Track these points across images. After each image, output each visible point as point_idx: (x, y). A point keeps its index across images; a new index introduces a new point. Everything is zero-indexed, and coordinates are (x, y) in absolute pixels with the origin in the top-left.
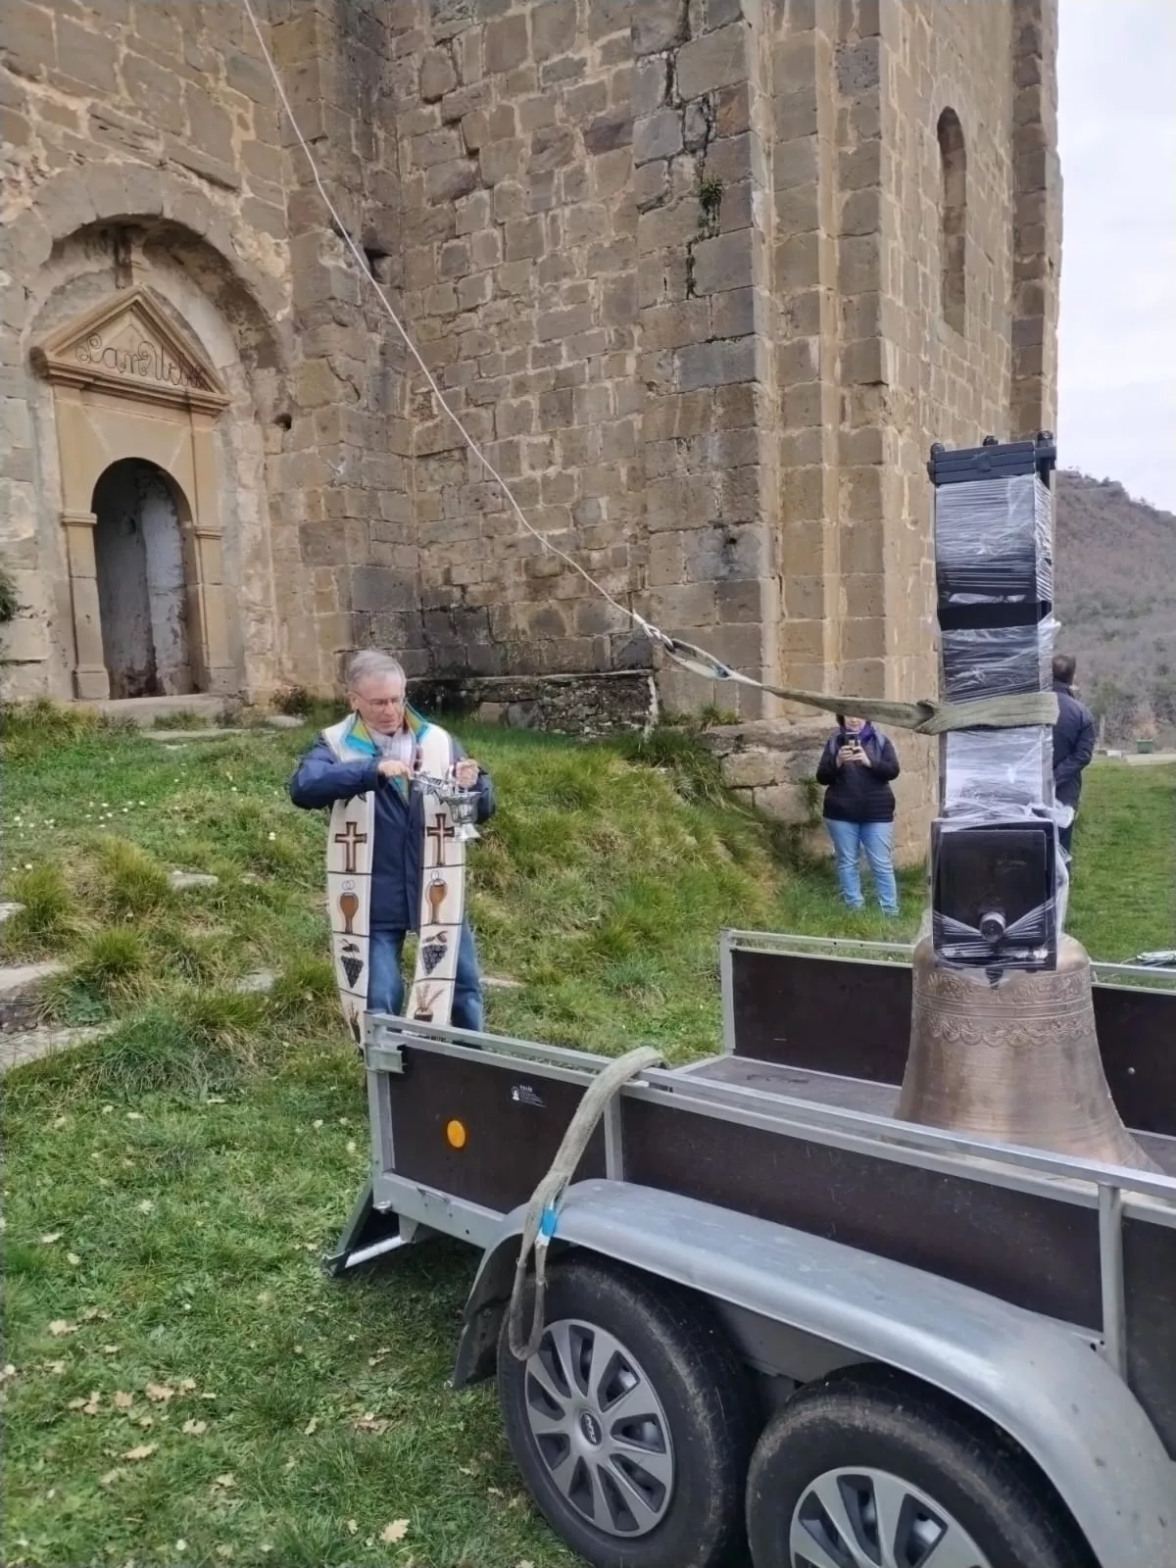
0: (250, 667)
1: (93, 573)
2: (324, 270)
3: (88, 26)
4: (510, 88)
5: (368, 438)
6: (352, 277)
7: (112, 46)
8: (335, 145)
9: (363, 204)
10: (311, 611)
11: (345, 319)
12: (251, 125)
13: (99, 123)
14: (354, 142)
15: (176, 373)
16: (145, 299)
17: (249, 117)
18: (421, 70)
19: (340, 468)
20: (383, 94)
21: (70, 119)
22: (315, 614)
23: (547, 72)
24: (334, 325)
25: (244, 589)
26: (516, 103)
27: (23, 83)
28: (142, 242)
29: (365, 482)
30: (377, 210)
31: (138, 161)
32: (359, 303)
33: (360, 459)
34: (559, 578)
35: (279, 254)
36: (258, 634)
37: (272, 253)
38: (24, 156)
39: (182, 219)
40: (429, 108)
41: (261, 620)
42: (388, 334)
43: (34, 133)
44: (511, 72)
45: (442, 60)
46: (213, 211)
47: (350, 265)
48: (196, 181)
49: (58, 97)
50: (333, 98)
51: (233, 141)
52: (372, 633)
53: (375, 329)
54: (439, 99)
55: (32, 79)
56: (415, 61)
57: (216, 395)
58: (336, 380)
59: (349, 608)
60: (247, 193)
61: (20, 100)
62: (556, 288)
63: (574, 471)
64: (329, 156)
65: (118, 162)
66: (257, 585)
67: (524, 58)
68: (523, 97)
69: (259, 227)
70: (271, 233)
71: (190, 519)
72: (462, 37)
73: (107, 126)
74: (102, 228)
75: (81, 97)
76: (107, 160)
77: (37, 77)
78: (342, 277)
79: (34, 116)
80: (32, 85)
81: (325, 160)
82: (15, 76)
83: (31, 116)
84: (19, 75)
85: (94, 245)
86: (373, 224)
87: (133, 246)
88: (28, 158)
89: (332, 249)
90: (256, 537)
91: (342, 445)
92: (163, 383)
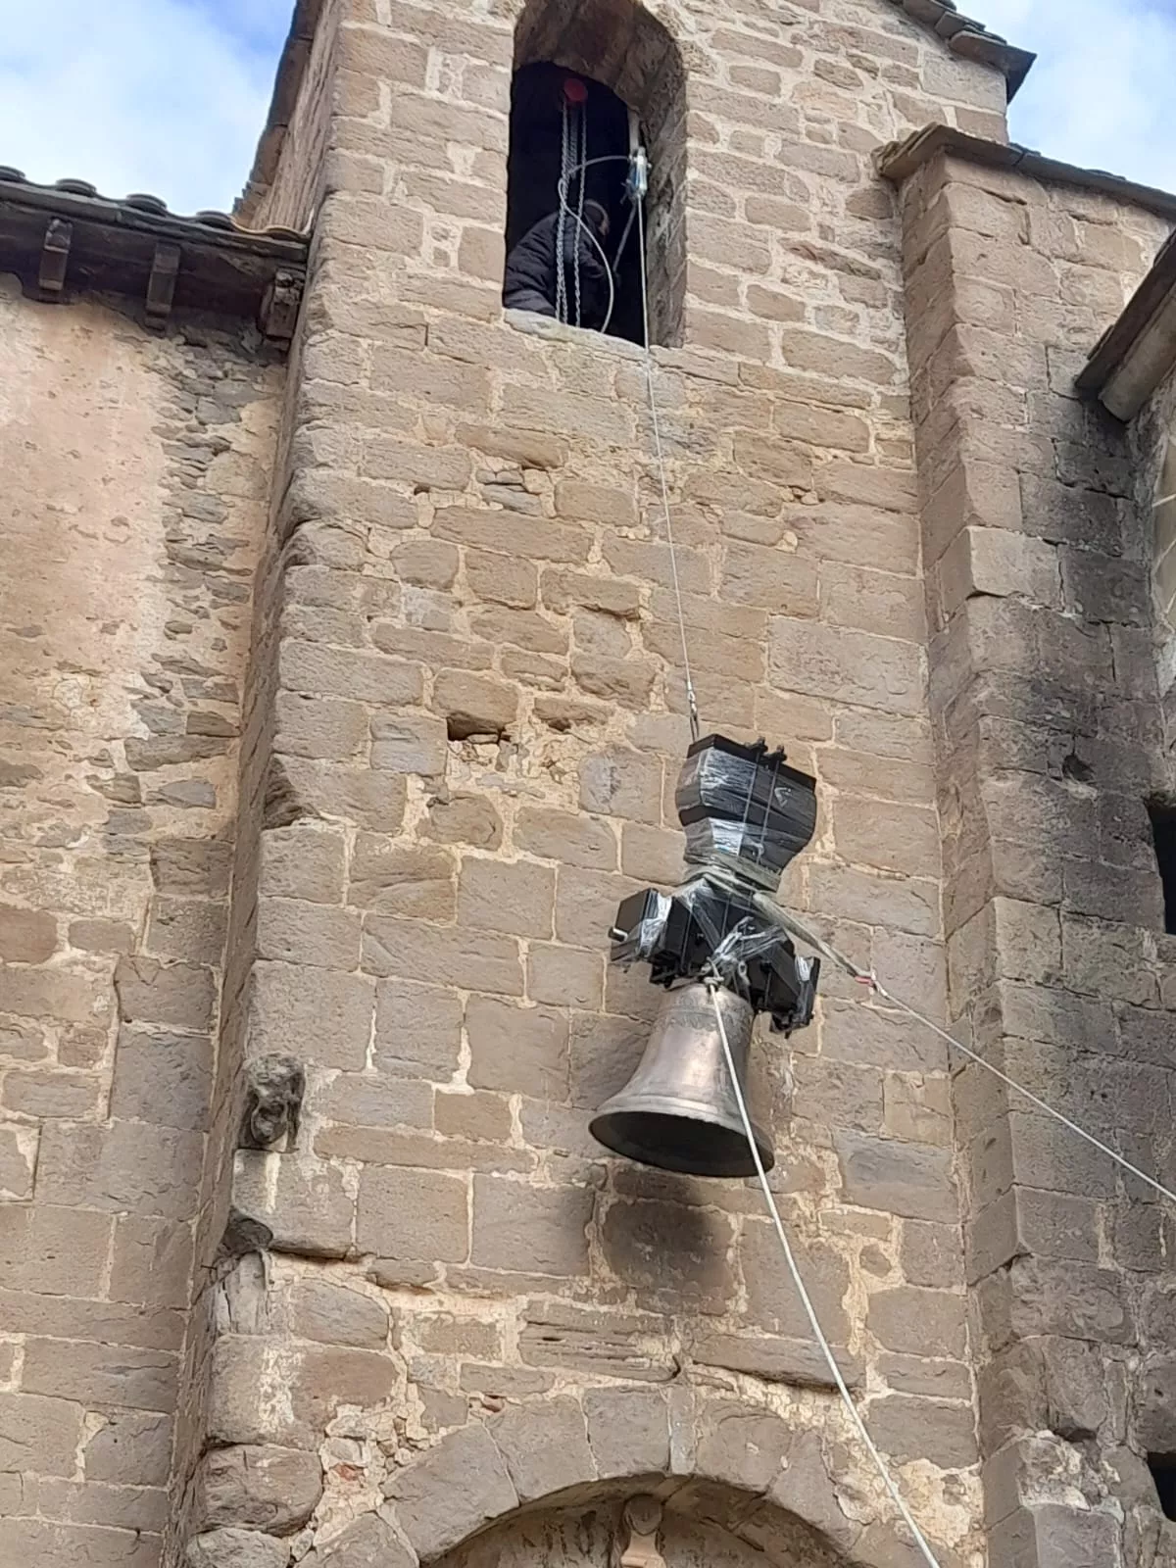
6: (1100, 1523)
8: (1045, 1266)
9: (1133, 1363)
12: (895, 1261)
13: (544, 1331)
14: (1105, 1247)
17: (890, 1250)
21: (483, 1337)
27: (402, 1301)
28: (654, 1524)
31: (619, 1382)
35: (953, 1498)
37: (938, 1500)
38: (379, 1422)
39: (713, 1471)
43: (403, 1379)
46: (789, 1439)
47: (1094, 1498)
48: (754, 1389)
49: (461, 1307)
50: (1046, 1178)
51: (846, 1299)
55: (418, 1289)
60: (878, 1388)
61: (387, 1329)
64: (1036, 1287)
65: (574, 1391)
69: (900, 1454)
70: (936, 1458)
73: (560, 1334)
74: (585, 1510)
75: (509, 1297)
76: (552, 1394)
77: (426, 1285)
78: (1068, 1529)
79: (411, 1349)
80: (419, 1298)
81: (1027, 1297)
82: (385, 1292)
83: (404, 1351)
84: (395, 1290)
85: (564, 1546)
86: (1161, 1401)
87: (634, 1533)
88: (386, 1423)
89: (1049, 1471)
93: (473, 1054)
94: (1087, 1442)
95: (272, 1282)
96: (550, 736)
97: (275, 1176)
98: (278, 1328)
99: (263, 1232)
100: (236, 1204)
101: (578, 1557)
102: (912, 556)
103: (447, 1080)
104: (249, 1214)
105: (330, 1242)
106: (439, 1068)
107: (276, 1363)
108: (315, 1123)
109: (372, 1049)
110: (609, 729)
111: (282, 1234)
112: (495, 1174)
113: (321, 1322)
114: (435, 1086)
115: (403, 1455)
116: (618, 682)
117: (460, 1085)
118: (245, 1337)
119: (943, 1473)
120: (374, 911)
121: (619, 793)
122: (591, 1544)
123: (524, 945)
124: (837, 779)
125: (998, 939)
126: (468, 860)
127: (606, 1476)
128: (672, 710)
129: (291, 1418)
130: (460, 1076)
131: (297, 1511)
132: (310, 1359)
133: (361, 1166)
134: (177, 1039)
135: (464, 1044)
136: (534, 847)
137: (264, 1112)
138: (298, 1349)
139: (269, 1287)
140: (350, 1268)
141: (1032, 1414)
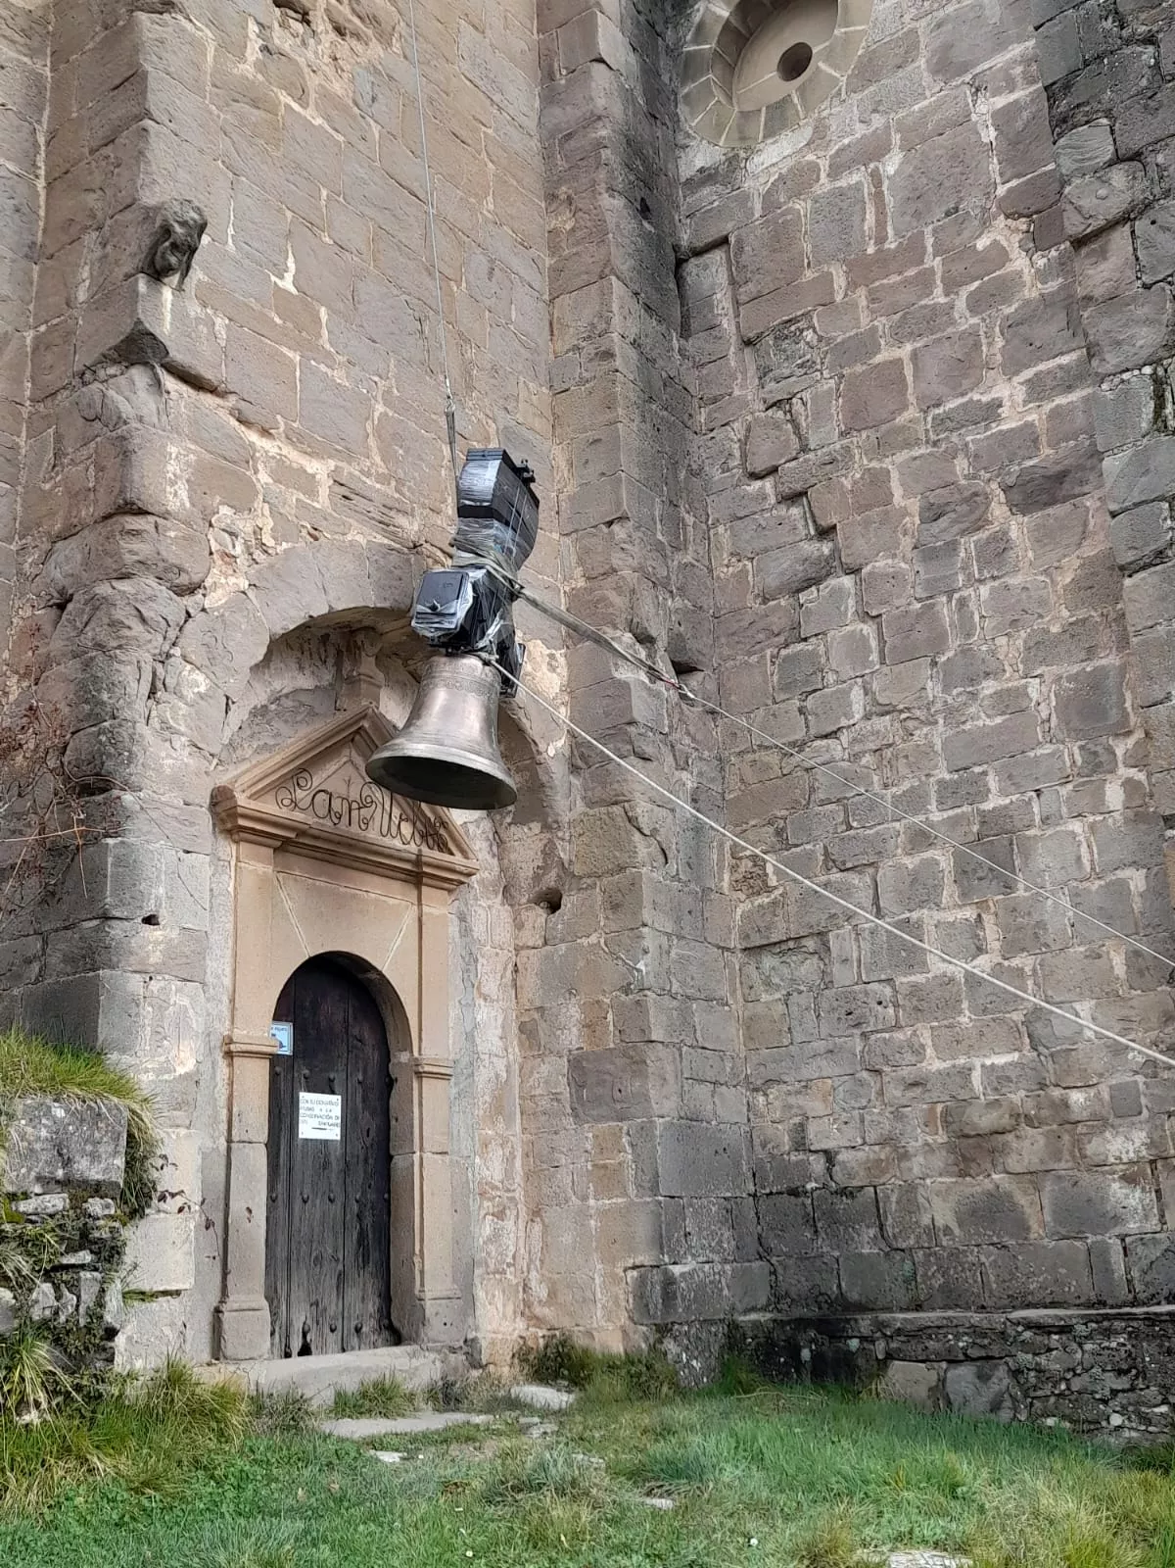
0: (480, 1294)
1: (264, 1136)
2: (624, 686)
3: (339, 376)
4: (882, 447)
5: (678, 920)
6: (657, 695)
7: (366, 402)
8: (637, 528)
9: (670, 602)
10: (585, 1198)
11: (649, 750)
13: (343, 491)
15: (407, 829)
16: (374, 725)
18: (744, 443)
19: (641, 966)
20: (692, 473)
21: (308, 484)
22: (592, 1202)
23: (940, 422)
24: (633, 759)
25: (477, 1160)
26: (893, 464)
27: (253, 437)
28: (377, 650)
29: (676, 987)
30: (686, 612)
31: (386, 541)
32: (667, 730)
33: (668, 951)
34: (1010, 1137)
35: (553, 669)
36: (496, 1237)
37: (545, 667)
38: (244, 525)
40: (758, 484)
41: (500, 1215)
42: (700, 774)
43: (261, 497)
44: (884, 428)
45: (777, 426)
49: (293, 455)
50: (635, 472)
52: (687, 1235)
53: (684, 766)
54: (774, 470)
55: (265, 432)
56: (737, 430)
57: (457, 859)
58: (637, 836)
59: (654, 1189)
61: (249, 458)
62: (973, 695)
63: (1024, 961)
64: (630, 540)
65: (360, 538)
66: (497, 1155)
67: (905, 407)
68: (903, 456)
70: (544, 641)
71: (409, 1047)
72: (806, 395)
73: (352, 496)
74: (324, 632)
75: (323, 458)
76: (349, 537)
77: (272, 431)
78: (644, 694)
79: (264, 477)
80: (264, 440)
81: (625, 546)
82: (243, 428)
83: (260, 476)
84: (249, 428)
85: (311, 655)
86: (682, 629)
87: (363, 654)
88: (249, 529)
90: (497, 1076)
91: (645, 930)
92: (387, 841)
93: (296, 262)
94: (649, 645)
95: (168, 393)
96: (333, 36)
97: (169, 306)
98: (176, 430)
99: (160, 349)
100: (141, 316)
101: (319, 663)
102: (531, 19)
103: (282, 278)
104: (152, 330)
105: (208, 374)
106: (275, 265)
107: (177, 457)
108: (197, 274)
109: (231, 231)
110: (369, 52)
111: (177, 355)
112: (313, 362)
113: (206, 435)
114: (273, 278)
115: (258, 555)
116: (374, 17)
117: (287, 283)
118: (154, 430)
119: (548, 652)
120: (228, 117)
121: (376, 105)
122: (326, 657)
123: (324, 193)
124: (495, 159)
125: (614, 305)
126: (288, 107)
127: (379, 605)
128: (405, 57)
129: (188, 505)
130: (289, 277)
131: (196, 579)
132: (199, 461)
133: (227, 321)
134: (11, 175)
135: (290, 254)
136: (328, 119)
137: (174, 246)
138: (194, 452)
139: (165, 395)
140: (218, 401)
141: (621, 621)
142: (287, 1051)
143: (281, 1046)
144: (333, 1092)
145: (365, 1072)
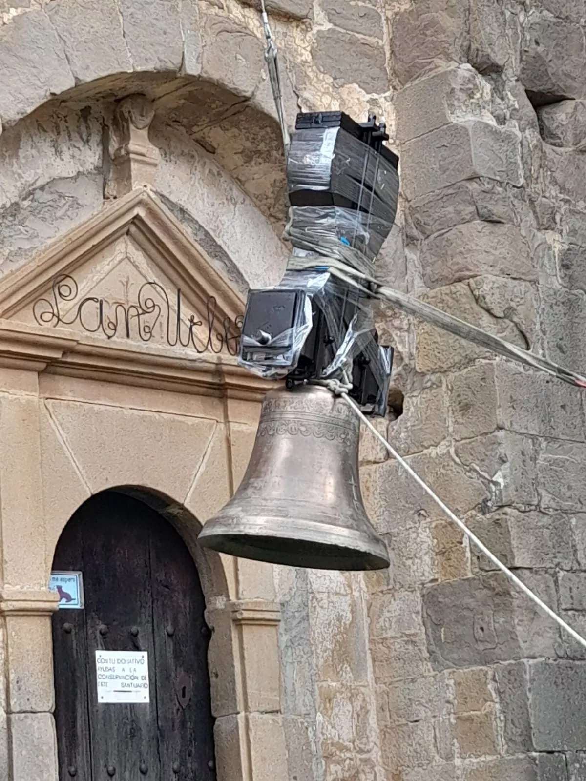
1: (49, 703)
2: (459, 131)
5: (546, 419)
6: (508, 138)
9: (522, 17)
10: (449, 757)
11: (498, 210)
15: (201, 332)
16: (151, 212)
19: (498, 478)
22: (457, 762)
24: (478, 223)
25: (320, 718)
28: (148, 120)
29: (546, 499)
30: (544, 26)
32: (522, 181)
33: (534, 459)
39: (215, 75)
42: (573, 232)
47: (502, 120)
48: (237, 11)
53: (548, 224)
58: (486, 317)
59: (527, 745)
60: (322, 23)
66: (344, 711)
69: (339, 77)
70: (363, 85)
71: (224, 591)
74: (83, 105)
78: (490, 140)
85: (69, 133)
86: (540, 49)
87: (132, 127)
89: (471, 96)
90: (339, 618)
91: (501, 434)
92: (179, 351)
94: (494, 75)
101: (80, 144)
119: (368, 97)
122: (89, 135)
127: (139, 69)
141: (455, 50)
142: (77, 603)
143: (69, 598)
144: (137, 648)
145: (175, 623)
